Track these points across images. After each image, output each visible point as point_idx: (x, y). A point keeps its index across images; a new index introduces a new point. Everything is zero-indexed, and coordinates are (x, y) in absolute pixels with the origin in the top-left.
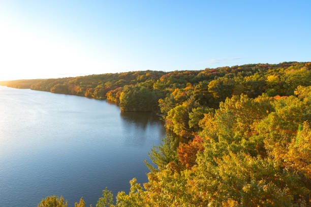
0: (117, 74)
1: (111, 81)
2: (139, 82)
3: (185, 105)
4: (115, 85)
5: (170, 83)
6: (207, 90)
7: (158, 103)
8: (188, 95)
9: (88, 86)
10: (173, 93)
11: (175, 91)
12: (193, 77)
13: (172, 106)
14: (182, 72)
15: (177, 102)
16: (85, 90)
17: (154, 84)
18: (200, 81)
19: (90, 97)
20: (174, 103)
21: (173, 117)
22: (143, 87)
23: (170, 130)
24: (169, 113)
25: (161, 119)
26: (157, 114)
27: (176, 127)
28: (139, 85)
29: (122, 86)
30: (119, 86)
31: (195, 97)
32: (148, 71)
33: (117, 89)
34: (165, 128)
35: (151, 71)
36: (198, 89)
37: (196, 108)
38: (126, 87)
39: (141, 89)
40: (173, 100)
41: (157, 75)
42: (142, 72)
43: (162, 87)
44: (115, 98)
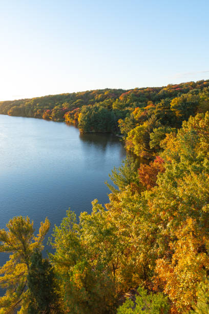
0: (74, 93)
1: (68, 102)
2: (98, 101)
3: (145, 125)
4: (73, 106)
5: (131, 102)
6: (169, 108)
7: (118, 124)
8: (149, 114)
9: (45, 107)
10: (134, 113)
11: (136, 110)
12: (154, 95)
13: (133, 126)
14: (143, 89)
15: (138, 122)
16: (42, 112)
17: (114, 103)
18: (162, 99)
19: (47, 119)
20: (135, 123)
21: (134, 138)
22: (102, 107)
23: (130, 151)
24: (130, 134)
25: (121, 140)
26: (117, 135)
27: (136, 148)
28: (98, 105)
29: (80, 106)
30: (76, 106)
31: (156, 116)
32: (107, 89)
33: (75, 110)
34: (125, 150)
35: (110, 89)
36: (160, 107)
37: (157, 128)
38: (84, 108)
39: (100, 109)
40: (134, 121)
41: (116, 93)
42: (100, 90)
43: (122, 107)
44: (73, 119)
